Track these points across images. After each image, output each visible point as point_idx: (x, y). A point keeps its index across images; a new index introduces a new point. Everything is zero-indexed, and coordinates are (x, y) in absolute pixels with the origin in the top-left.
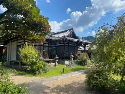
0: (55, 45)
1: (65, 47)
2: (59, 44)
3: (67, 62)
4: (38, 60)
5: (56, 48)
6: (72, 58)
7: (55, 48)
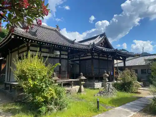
0: (78, 59)
1: (94, 61)
2: (84, 56)
3: (98, 85)
4: (46, 83)
5: (80, 62)
6: (107, 79)
7: (78, 62)
